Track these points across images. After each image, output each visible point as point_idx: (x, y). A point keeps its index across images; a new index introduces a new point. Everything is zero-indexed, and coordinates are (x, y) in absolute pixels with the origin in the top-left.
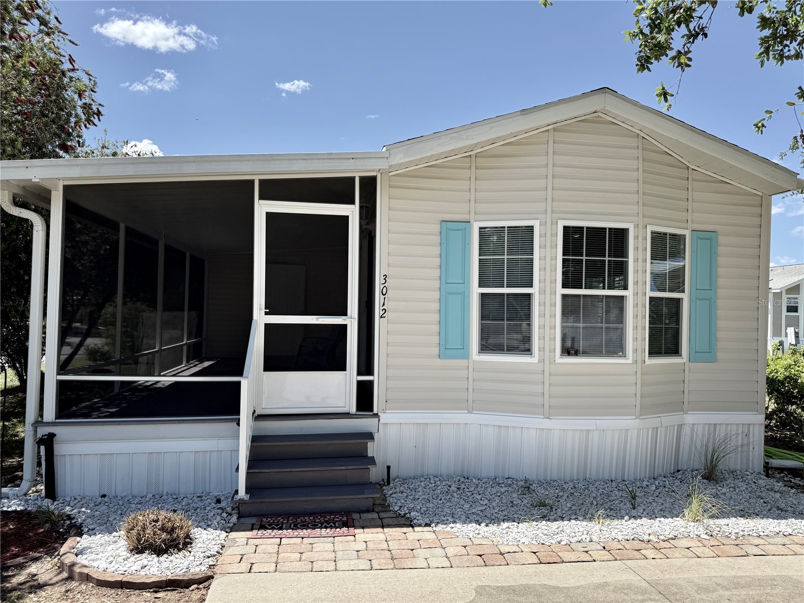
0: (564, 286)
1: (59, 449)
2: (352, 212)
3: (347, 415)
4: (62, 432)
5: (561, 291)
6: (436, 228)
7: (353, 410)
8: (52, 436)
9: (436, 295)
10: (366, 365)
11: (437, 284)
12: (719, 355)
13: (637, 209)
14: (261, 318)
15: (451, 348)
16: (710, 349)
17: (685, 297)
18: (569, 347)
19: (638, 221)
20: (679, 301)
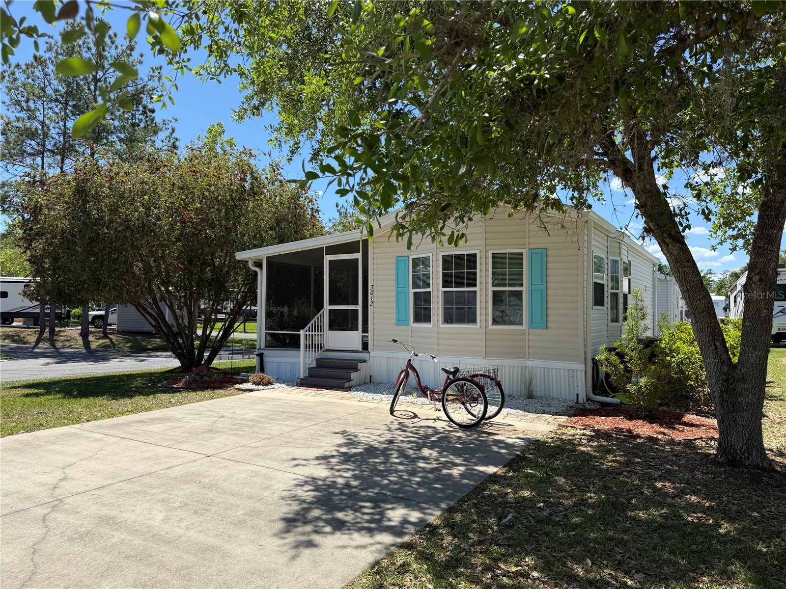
0: (444, 286)
1: (266, 359)
2: (359, 256)
3: (357, 352)
4: (267, 353)
5: (442, 289)
6: (394, 261)
7: (360, 349)
8: (263, 354)
9: (394, 294)
10: (365, 330)
11: (394, 288)
12: (550, 325)
13: (482, 242)
14: (327, 307)
15: (401, 321)
16: (542, 321)
17: (524, 289)
18: (448, 319)
19: (483, 248)
20: (520, 293)
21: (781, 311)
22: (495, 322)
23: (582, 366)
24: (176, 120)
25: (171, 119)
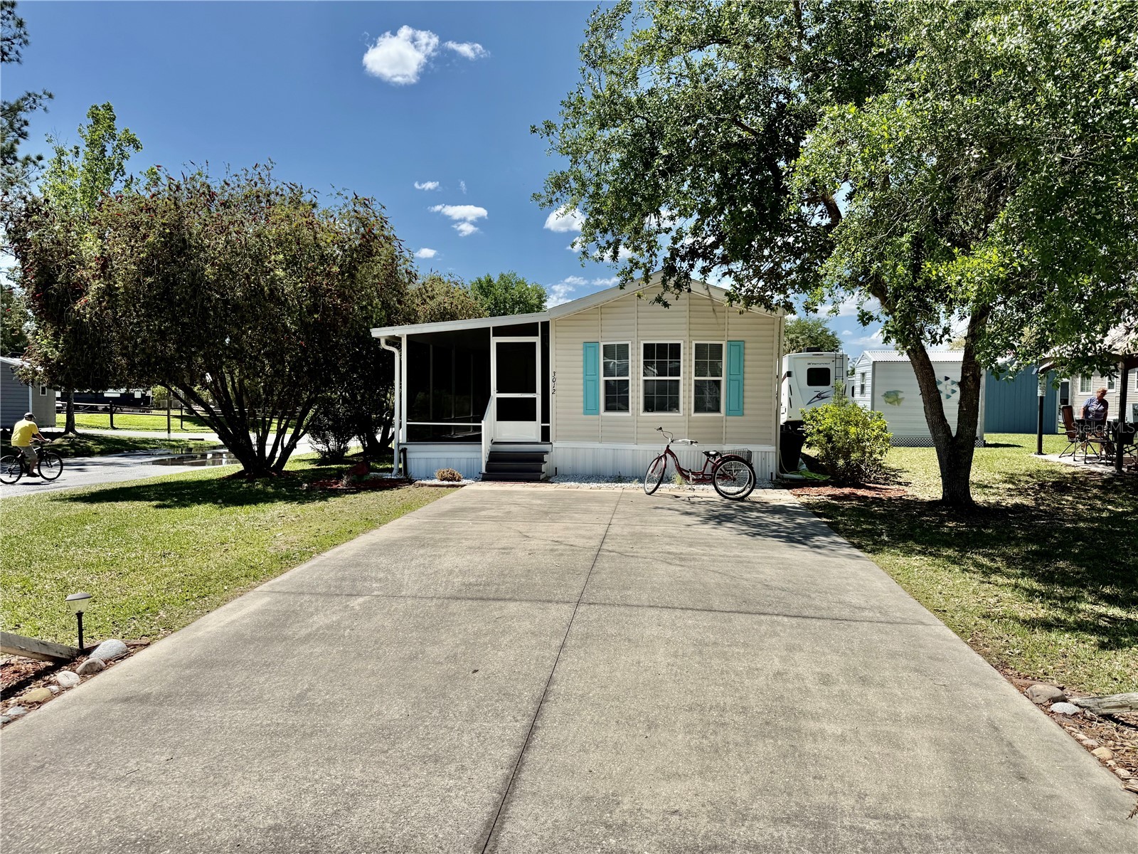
0: (645, 375)
1: (409, 455)
2: (537, 340)
3: (537, 443)
4: (409, 448)
5: (643, 378)
6: (581, 346)
7: (538, 440)
8: (406, 449)
9: (582, 381)
10: (546, 418)
11: (581, 376)
12: (746, 412)
13: (686, 333)
14: (495, 395)
15: (590, 409)
16: (738, 409)
17: (723, 379)
18: (649, 407)
19: (687, 338)
20: (719, 381)
21: (817, 397)
22: (697, 409)
23: (773, 448)
24: (50, 96)
25: (41, 93)
